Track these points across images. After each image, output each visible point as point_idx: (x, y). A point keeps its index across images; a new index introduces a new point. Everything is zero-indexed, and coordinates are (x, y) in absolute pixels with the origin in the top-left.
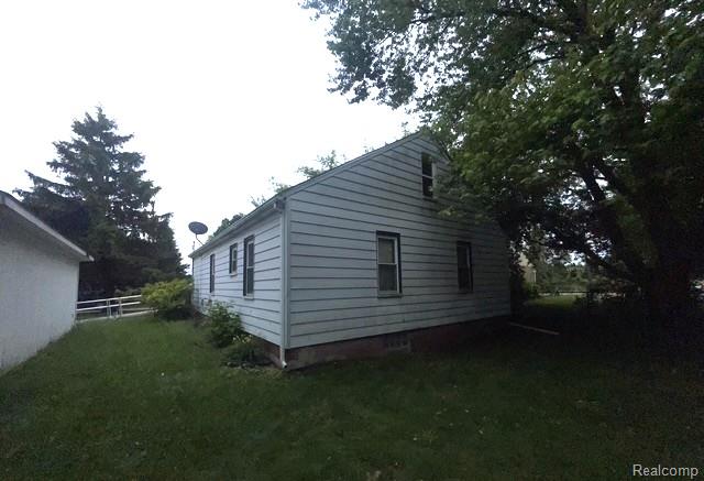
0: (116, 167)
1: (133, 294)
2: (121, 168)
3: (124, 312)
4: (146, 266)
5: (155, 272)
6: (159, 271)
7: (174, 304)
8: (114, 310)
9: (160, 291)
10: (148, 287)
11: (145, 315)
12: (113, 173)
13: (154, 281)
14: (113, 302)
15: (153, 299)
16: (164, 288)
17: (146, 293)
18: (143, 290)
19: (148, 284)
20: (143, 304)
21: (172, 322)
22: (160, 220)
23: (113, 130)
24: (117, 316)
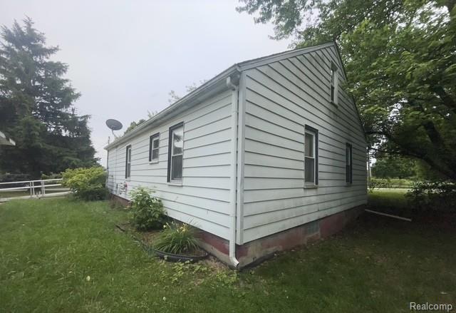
0: (42, 74)
1: (56, 178)
2: (46, 75)
3: (47, 192)
4: (66, 155)
5: (75, 160)
6: (78, 160)
7: (92, 187)
8: (38, 190)
9: (79, 176)
10: (69, 171)
11: (65, 195)
12: (39, 79)
13: (74, 167)
14: (36, 184)
15: (73, 182)
16: (84, 173)
17: (67, 177)
18: (64, 174)
19: (68, 169)
20: (64, 186)
21: (90, 202)
22: (79, 120)
23: (40, 43)
24: (40, 196)
